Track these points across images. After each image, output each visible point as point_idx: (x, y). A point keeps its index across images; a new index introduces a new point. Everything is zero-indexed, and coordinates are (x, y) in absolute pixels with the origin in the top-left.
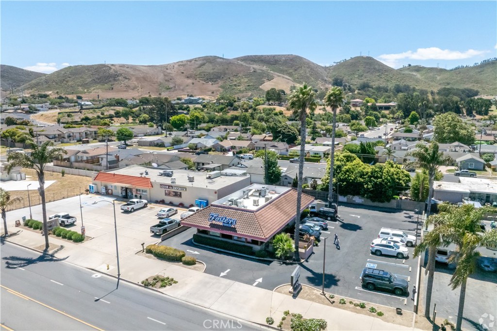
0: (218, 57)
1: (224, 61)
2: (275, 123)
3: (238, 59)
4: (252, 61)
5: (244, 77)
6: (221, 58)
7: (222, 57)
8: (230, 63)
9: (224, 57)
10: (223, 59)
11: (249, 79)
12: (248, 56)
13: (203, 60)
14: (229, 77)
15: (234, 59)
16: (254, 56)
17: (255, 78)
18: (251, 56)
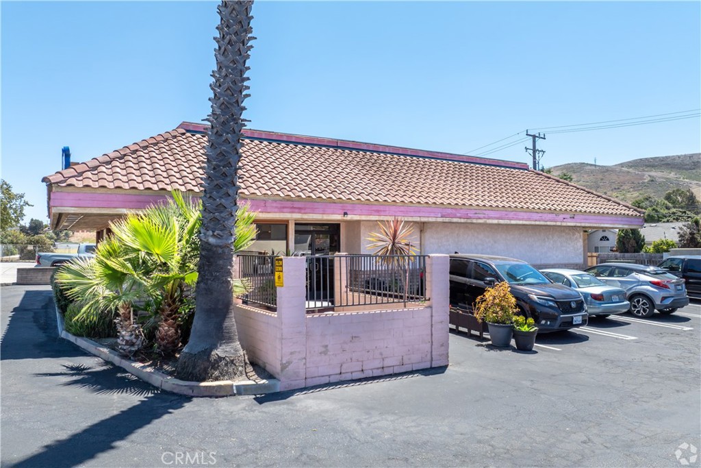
0: (587, 164)
1: (598, 168)
2: (654, 209)
3: (622, 165)
4: (647, 166)
5: (632, 190)
6: (591, 165)
7: (593, 163)
8: (608, 170)
9: (597, 164)
10: (595, 166)
11: (641, 192)
12: (641, 159)
13: (562, 169)
14: (605, 191)
15: (616, 165)
16: (652, 158)
17: (652, 191)
18: (646, 159)
